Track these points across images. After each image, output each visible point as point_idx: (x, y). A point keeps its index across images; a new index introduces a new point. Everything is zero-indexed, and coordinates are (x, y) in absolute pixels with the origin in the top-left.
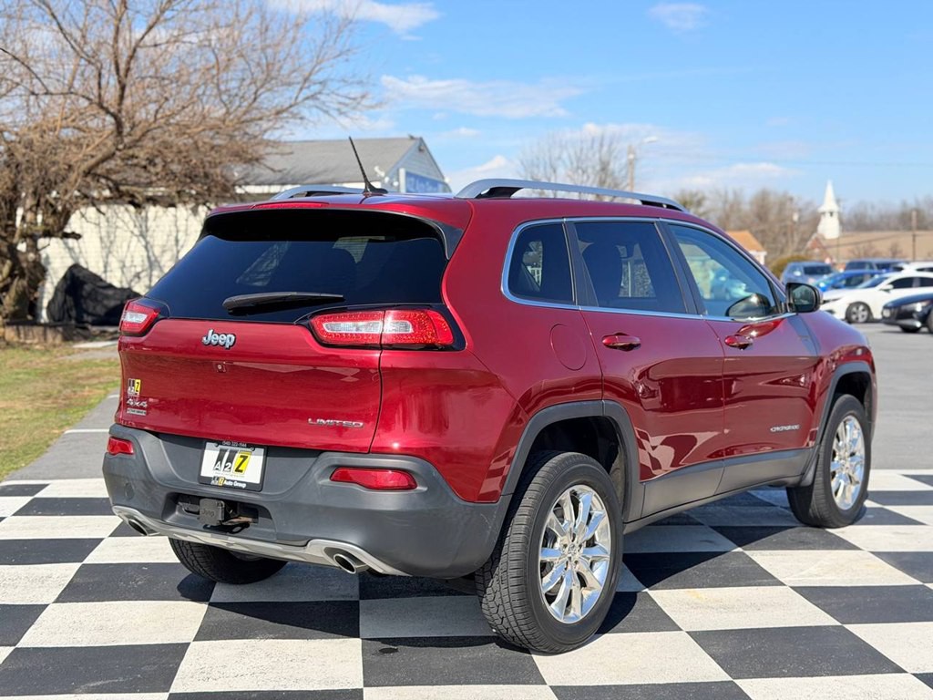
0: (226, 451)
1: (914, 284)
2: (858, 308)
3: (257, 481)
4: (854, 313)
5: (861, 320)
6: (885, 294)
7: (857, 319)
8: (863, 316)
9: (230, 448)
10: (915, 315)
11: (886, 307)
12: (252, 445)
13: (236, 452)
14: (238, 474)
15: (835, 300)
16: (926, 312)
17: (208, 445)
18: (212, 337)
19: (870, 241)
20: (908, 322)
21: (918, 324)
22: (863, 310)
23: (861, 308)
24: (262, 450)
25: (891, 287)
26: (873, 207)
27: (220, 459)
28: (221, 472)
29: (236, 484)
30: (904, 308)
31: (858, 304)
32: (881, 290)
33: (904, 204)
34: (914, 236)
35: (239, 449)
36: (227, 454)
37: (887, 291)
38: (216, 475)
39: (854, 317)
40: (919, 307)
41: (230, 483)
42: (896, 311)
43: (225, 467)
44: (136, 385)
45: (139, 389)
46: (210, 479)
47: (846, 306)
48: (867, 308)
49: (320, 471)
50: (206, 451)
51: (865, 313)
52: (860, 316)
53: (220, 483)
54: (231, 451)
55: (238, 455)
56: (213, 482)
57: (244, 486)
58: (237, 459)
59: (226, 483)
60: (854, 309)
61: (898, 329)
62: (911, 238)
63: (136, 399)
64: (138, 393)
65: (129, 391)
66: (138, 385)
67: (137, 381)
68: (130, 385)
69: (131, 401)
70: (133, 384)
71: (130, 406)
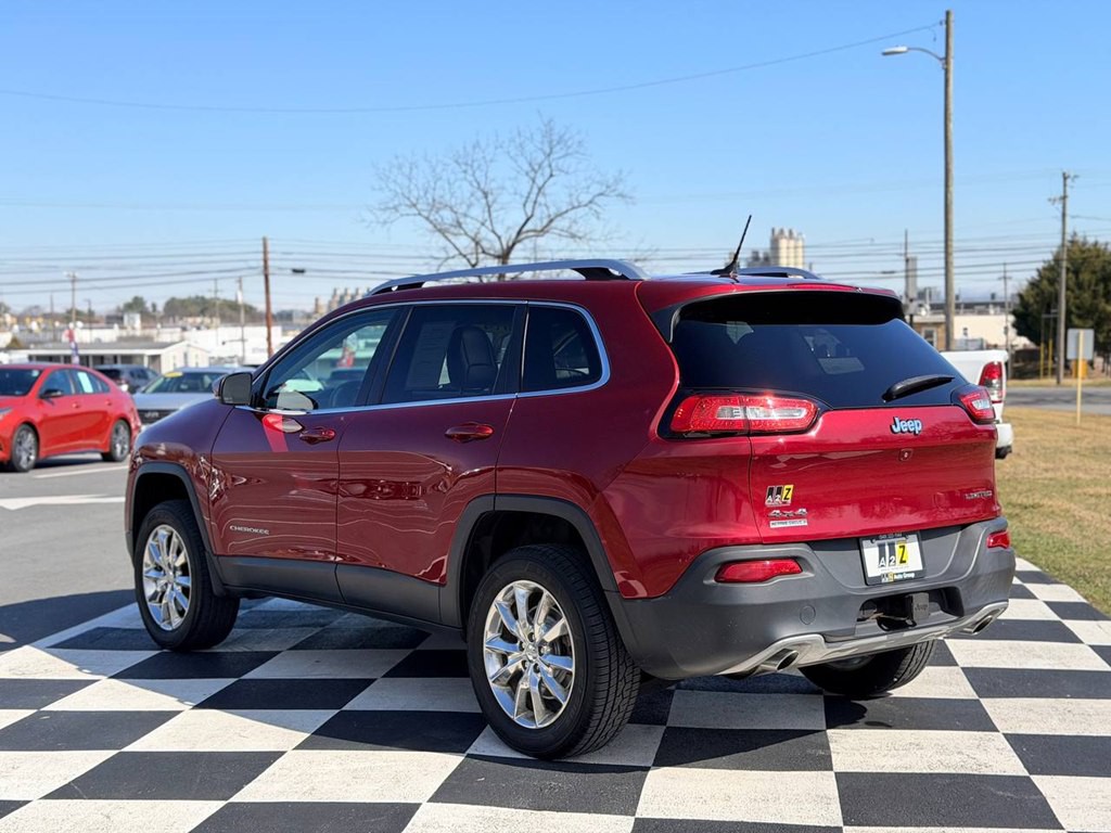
0: (884, 545)
3: (920, 568)
9: (886, 541)
12: (906, 532)
13: (893, 543)
14: (903, 565)
17: (864, 543)
18: (901, 426)
24: (915, 536)
27: (882, 554)
28: (888, 567)
29: (906, 576)
35: (896, 540)
36: (887, 548)
38: (884, 572)
41: (900, 577)
43: (890, 561)
44: (785, 492)
46: (879, 578)
49: (985, 541)
50: (864, 550)
53: (890, 579)
54: (889, 544)
55: (897, 547)
56: (883, 581)
57: (912, 575)
58: (898, 551)
59: (896, 577)
63: (788, 508)
64: (789, 501)
65: (769, 501)
66: (788, 491)
67: (787, 487)
68: (771, 493)
69: (778, 511)
70: (779, 492)
71: (775, 518)
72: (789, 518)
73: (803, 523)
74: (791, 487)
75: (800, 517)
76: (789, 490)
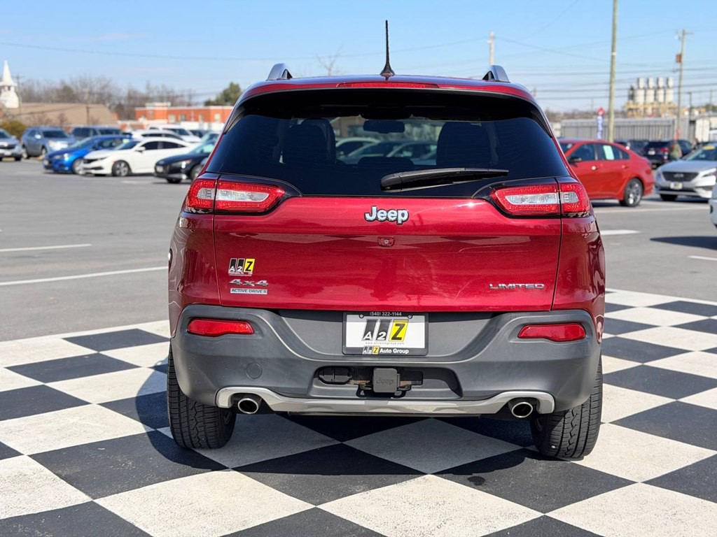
0: (376, 321)
1: (159, 147)
2: (120, 165)
3: (421, 345)
4: (118, 169)
5: (123, 174)
6: (139, 154)
7: (120, 173)
8: (124, 171)
9: (379, 318)
10: (182, 171)
11: (158, 164)
12: (408, 312)
13: (389, 321)
15: (102, 159)
16: (189, 168)
17: (349, 317)
19: (43, 112)
20: (176, 176)
21: (184, 177)
22: (125, 167)
23: (123, 165)
24: (422, 317)
25: (143, 148)
26: (39, 84)
28: (373, 342)
29: (401, 352)
30: (174, 165)
31: (120, 162)
32: (136, 151)
33: (63, 83)
34: (88, 108)
35: (392, 318)
36: (378, 325)
37: (141, 151)
38: (367, 345)
39: (118, 172)
40: (184, 164)
41: (390, 351)
42: (168, 168)
43: (378, 336)
44: (247, 265)
45: (251, 268)
46: (360, 349)
47: (111, 164)
48: (127, 165)
49: (510, 331)
50: (347, 323)
51: (126, 169)
52: (122, 171)
53: (375, 352)
54: (382, 321)
56: (365, 352)
57: (406, 352)
58: (393, 328)
59: (382, 351)
60: (118, 166)
61: (164, 181)
62: (85, 110)
63: (249, 279)
64: (251, 273)
65: (232, 271)
66: (249, 265)
67: (248, 260)
68: (233, 264)
69: (238, 280)
70: (241, 263)
71: (235, 286)
72: (249, 287)
73: (264, 292)
74: (253, 260)
75: (261, 287)
76: (251, 263)
